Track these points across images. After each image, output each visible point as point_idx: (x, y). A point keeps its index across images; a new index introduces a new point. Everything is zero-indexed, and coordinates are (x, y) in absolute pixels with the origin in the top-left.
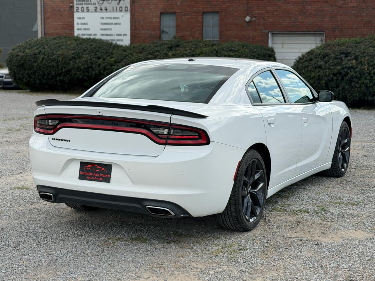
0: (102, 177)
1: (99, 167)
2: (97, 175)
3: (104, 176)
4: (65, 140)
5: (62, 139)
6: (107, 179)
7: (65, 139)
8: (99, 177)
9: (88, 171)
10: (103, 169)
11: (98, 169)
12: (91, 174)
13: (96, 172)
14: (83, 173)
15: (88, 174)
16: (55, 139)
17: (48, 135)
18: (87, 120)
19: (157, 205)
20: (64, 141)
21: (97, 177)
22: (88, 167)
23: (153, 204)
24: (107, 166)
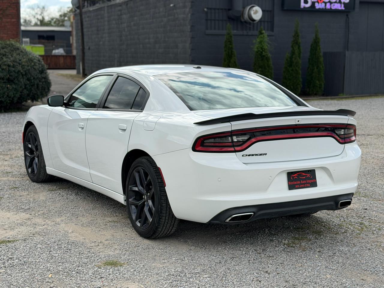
0: (309, 183)
1: (304, 174)
2: (305, 182)
3: (310, 181)
4: (261, 155)
5: (257, 154)
6: (314, 184)
7: (261, 153)
8: (307, 183)
9: (296, 180)
10: (308, 175)
11: (304, 176)
12: (299, 182)
13: (303, 180)
14: (292, 183)
15: (296, 183)
16: (247, 155)
17: (235, 152)
18: (281, 131)
19: (347, 199)
20: (259, 155)
21: (304, 184)
22: (295, 176)
23: (345, 198)
24: (310, 172)
